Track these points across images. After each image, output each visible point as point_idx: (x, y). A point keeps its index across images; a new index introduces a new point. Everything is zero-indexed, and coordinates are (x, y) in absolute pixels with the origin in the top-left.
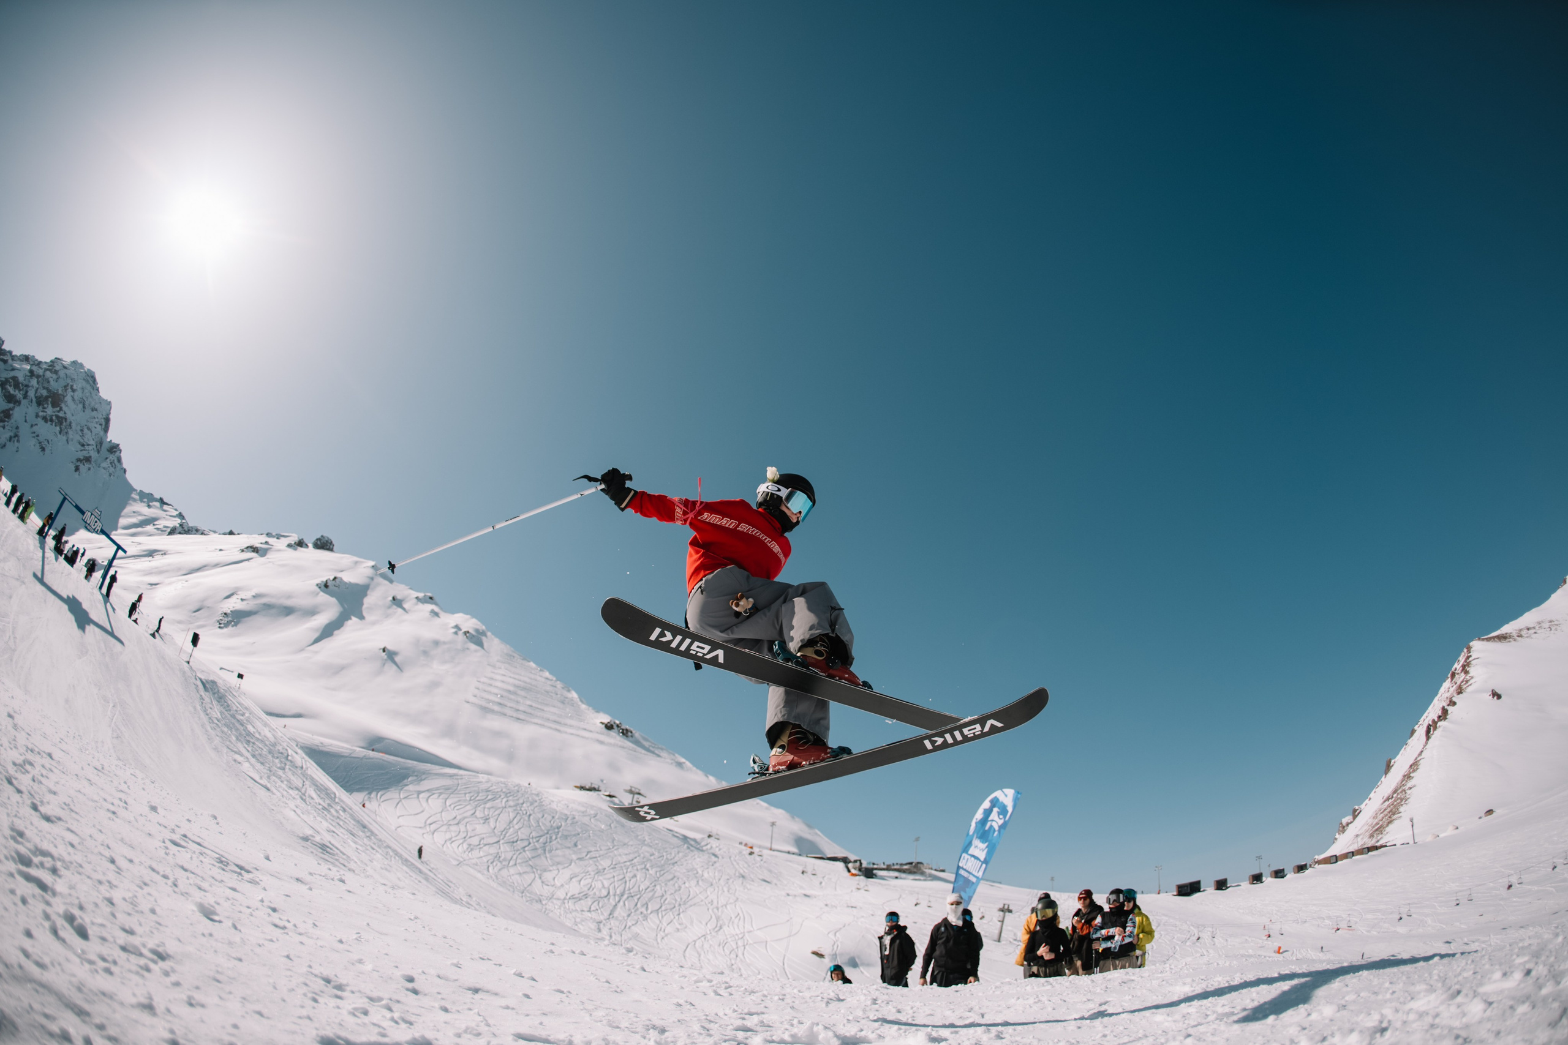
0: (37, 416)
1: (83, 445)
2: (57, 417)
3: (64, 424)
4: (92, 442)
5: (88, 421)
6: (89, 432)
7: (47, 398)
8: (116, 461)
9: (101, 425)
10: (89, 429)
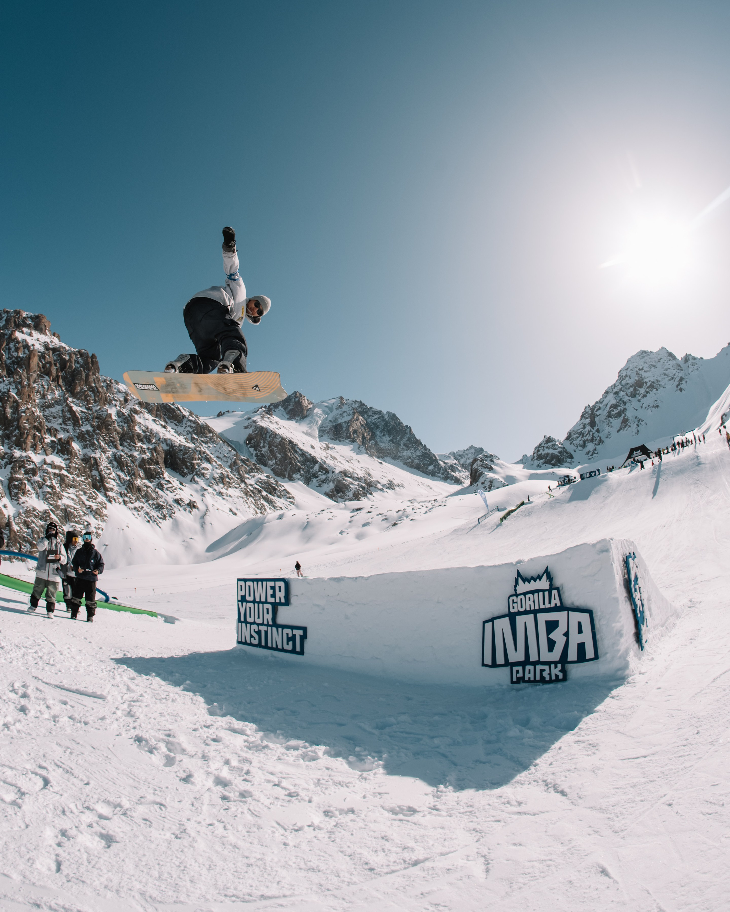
0: (639, 401)
1: (673, 378)
2: (648, 388)
3: (655, 384)
4: (674, 372)
5: (663, 368)
6: (669, 370)
7: (635, 390)
8: (694, 361)
9: (670, 360)
10: (667, 370)
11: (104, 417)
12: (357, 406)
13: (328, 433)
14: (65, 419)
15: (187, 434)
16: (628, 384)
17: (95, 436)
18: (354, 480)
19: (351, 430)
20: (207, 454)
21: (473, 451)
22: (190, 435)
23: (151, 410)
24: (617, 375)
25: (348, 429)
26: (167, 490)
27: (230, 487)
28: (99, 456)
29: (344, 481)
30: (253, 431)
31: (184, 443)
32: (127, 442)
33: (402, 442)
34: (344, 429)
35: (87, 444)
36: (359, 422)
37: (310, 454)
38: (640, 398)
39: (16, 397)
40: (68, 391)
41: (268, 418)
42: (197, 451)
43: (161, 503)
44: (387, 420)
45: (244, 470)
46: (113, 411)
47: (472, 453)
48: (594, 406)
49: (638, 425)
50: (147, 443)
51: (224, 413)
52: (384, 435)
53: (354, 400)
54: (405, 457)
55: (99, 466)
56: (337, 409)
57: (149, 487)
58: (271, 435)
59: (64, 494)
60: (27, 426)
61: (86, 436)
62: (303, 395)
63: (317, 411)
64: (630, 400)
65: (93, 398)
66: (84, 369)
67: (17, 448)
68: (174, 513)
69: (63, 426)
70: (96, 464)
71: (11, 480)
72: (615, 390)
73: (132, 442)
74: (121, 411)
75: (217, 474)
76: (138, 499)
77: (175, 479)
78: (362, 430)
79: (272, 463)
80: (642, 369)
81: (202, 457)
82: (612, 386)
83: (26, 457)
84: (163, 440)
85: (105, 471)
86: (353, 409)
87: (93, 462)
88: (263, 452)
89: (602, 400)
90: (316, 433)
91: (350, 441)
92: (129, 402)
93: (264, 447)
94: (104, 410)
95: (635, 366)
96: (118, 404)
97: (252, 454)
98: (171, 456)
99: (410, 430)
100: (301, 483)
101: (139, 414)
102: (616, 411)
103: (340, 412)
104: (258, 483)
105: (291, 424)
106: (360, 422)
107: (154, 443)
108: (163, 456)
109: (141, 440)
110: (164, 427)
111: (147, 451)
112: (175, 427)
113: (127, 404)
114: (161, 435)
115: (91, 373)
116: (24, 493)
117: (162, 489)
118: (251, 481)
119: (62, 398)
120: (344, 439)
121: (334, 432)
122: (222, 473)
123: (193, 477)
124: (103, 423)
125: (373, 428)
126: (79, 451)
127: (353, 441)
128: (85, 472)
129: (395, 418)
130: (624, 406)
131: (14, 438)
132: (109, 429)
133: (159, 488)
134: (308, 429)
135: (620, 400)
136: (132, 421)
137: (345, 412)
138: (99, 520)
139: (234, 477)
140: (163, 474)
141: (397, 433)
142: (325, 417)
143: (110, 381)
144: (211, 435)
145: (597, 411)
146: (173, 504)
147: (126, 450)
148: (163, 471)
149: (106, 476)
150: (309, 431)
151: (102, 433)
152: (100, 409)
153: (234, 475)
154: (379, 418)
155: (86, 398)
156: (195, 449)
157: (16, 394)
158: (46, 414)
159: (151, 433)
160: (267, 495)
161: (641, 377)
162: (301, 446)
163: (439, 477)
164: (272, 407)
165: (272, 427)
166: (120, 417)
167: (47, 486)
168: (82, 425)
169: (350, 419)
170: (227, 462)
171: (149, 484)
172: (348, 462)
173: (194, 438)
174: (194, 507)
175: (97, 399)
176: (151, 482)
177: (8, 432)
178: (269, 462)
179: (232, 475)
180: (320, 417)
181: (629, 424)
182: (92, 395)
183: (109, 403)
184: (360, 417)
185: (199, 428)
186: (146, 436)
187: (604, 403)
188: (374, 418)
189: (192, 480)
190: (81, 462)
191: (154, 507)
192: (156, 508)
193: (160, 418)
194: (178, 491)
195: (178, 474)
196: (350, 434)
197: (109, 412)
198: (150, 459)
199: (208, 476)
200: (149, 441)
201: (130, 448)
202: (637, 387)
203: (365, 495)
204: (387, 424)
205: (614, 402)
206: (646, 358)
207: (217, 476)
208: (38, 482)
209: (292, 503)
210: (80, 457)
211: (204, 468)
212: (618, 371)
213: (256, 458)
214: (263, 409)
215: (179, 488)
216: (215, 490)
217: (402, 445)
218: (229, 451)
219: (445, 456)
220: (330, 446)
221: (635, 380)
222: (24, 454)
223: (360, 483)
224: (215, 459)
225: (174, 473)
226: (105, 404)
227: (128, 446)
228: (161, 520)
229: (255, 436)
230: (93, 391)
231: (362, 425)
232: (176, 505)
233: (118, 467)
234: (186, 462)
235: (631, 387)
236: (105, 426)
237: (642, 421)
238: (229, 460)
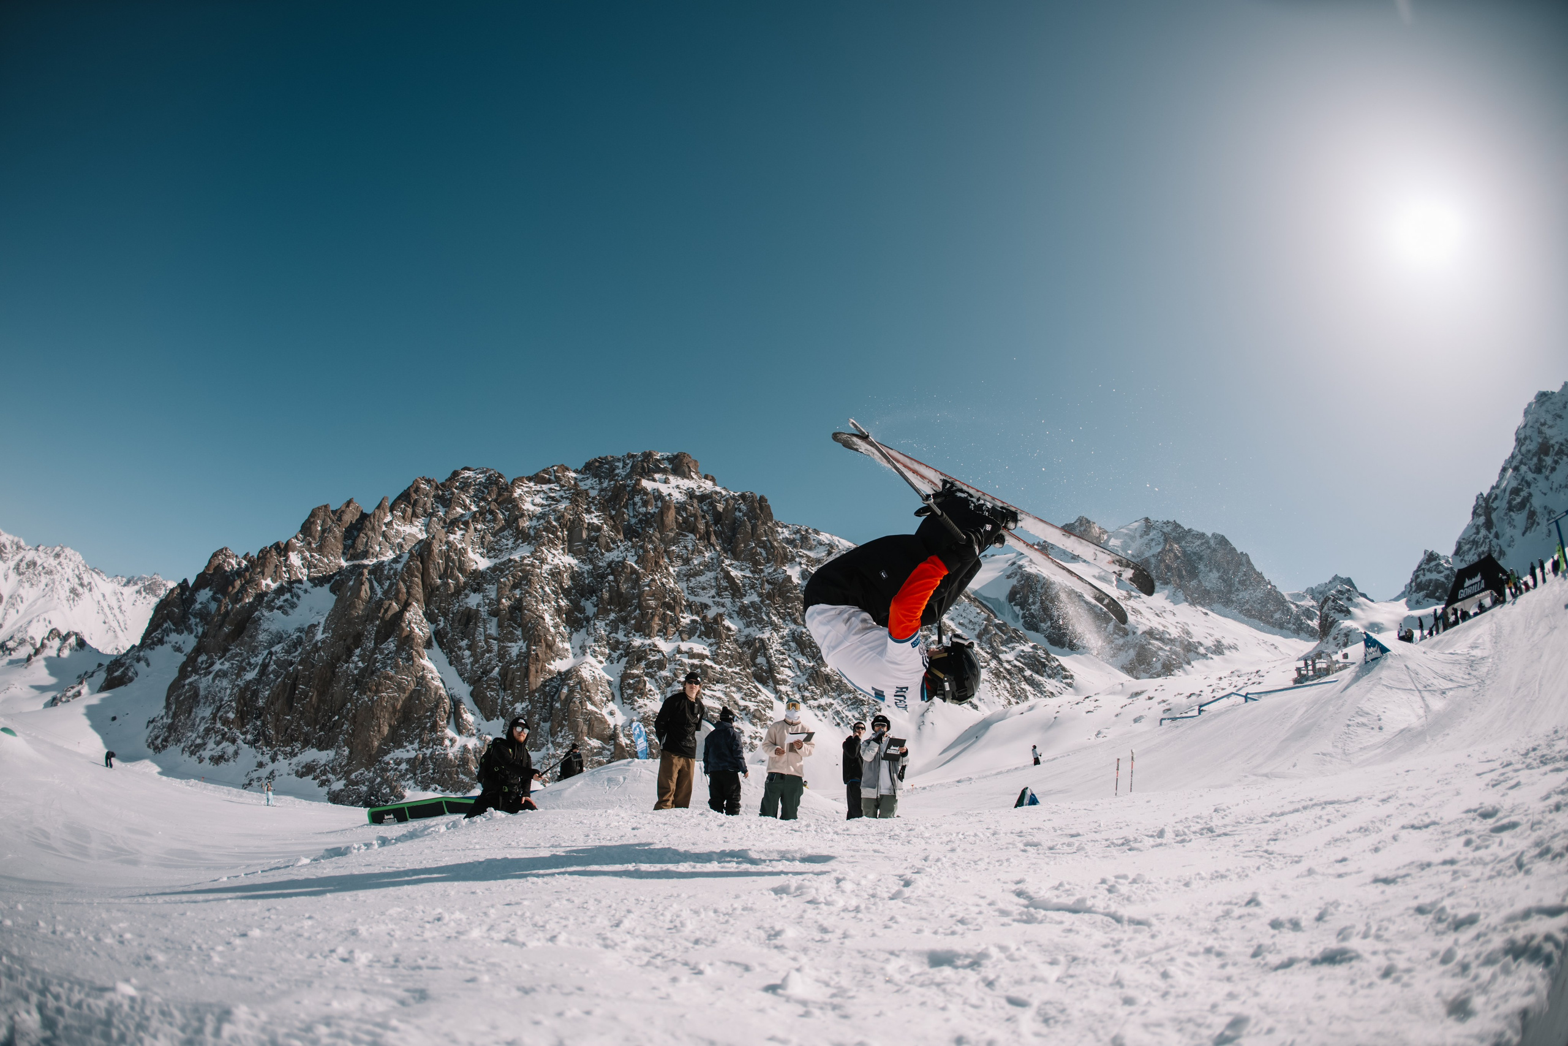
2: (1556, 454)
3: (1564, 448)
11: (781, 581)
12: (1169, 529)
14: (720, 589)
16: (1529, 451)
17: (764, 609)
18: (1163, 642)
19: (1163, 566)
24: (1514, 438)
28: (769, 636)
29: (1150, 646)
30: (1018, 581)
35: (751, 621)
36: (1173, 554)
38: (1547, 473)
39: (636, 567)
40: (726, 552)
43: (861, 697)
44: (1215, 546)
45: (998, 639)
46: (794, 572)
48: (1488, 495)
52: (1210, 570)
53: (1165, 520)
54: (1241, 602)
55: (767, 650)
56: (1142, 536)
58: (1046, 585)
59: (707, 692)
60: (652, 603)
61: (751, 610)
62: (1092, 520)
63: (1113, 541)
64: (1534, 479)
65: (764, 556)
66: (749, 519)
67: (637, 634)
69: (717, 599)
70: (763, 648)
71: (624, 677)
76: (828, 692)
79: (1046, 627)
82: (1510, 458)
83: (649, 645)
85: (777, 656)
86: (1164, 533)
87: (758, 645)
88: (1032, 611)
89: (1499, 483)
91: (1164, 586)
93: (1034, 603)
94: (780, 571)
95: (1535, 420)
96: (804, 561)
99: (1248, 559)
102: (1519, 500)
103: (1147, 541)
104: (1020, 659)
106: (1175, 554)
115: (760, 523)
116: (643, 694)
118: (1009, 656)
119: (715, 561)
124: (779, 589)
125: (1194, 561)
127: (1168, 584)
128: (743, 660)
129: (1224, 542)
130: (1528, 490)
131: (633, 622)
135: (1522, 480)
137: (1152, 540)
141: (1228, 566)
149: (777, 663)
151: (775, 604)
152: (775, 570)
153: (982, 649)
154: (1202, 545)
155: (752, 558)
157: (636, 563)
158: (691, 585)
160: (1031, 675)
163: (1289, 629)
167: (679, 682)
168: (745, 596)
169: (1159, 550)
170: (974, 629)
172: (1159, 617)
175: (770, 557)
177: (623, 614)
178: (1042, 624)
180: (1118, 551)
181: (1537, 520)
182: (763, 553)
183: (789, 561)
184: (1175, 546)
187: (1503, 487)
188: (1195, 545)
190: (735, 646)
196: (1164, 573)
197: (788, 573)
203: (1180, 667)
204: (1214, 552)
205: (1514, 484)
206: (1547, 404)
208: (666, 678)
209: (1070, 685)
210: (738, 640)
213: (1022, 620)
217: (1236, 583)
218: (978, 613)
219: (1298, 595)
221: (1539, 443)
222: (648, 642)
223: (1173, 647)
226: (782, 564)
229: (1021, 589)
230: (764, 547)
231: (1178, 558)
233: (797, 649)
235: (1534, 455)
236: (782, 593)
238: (977, 627)
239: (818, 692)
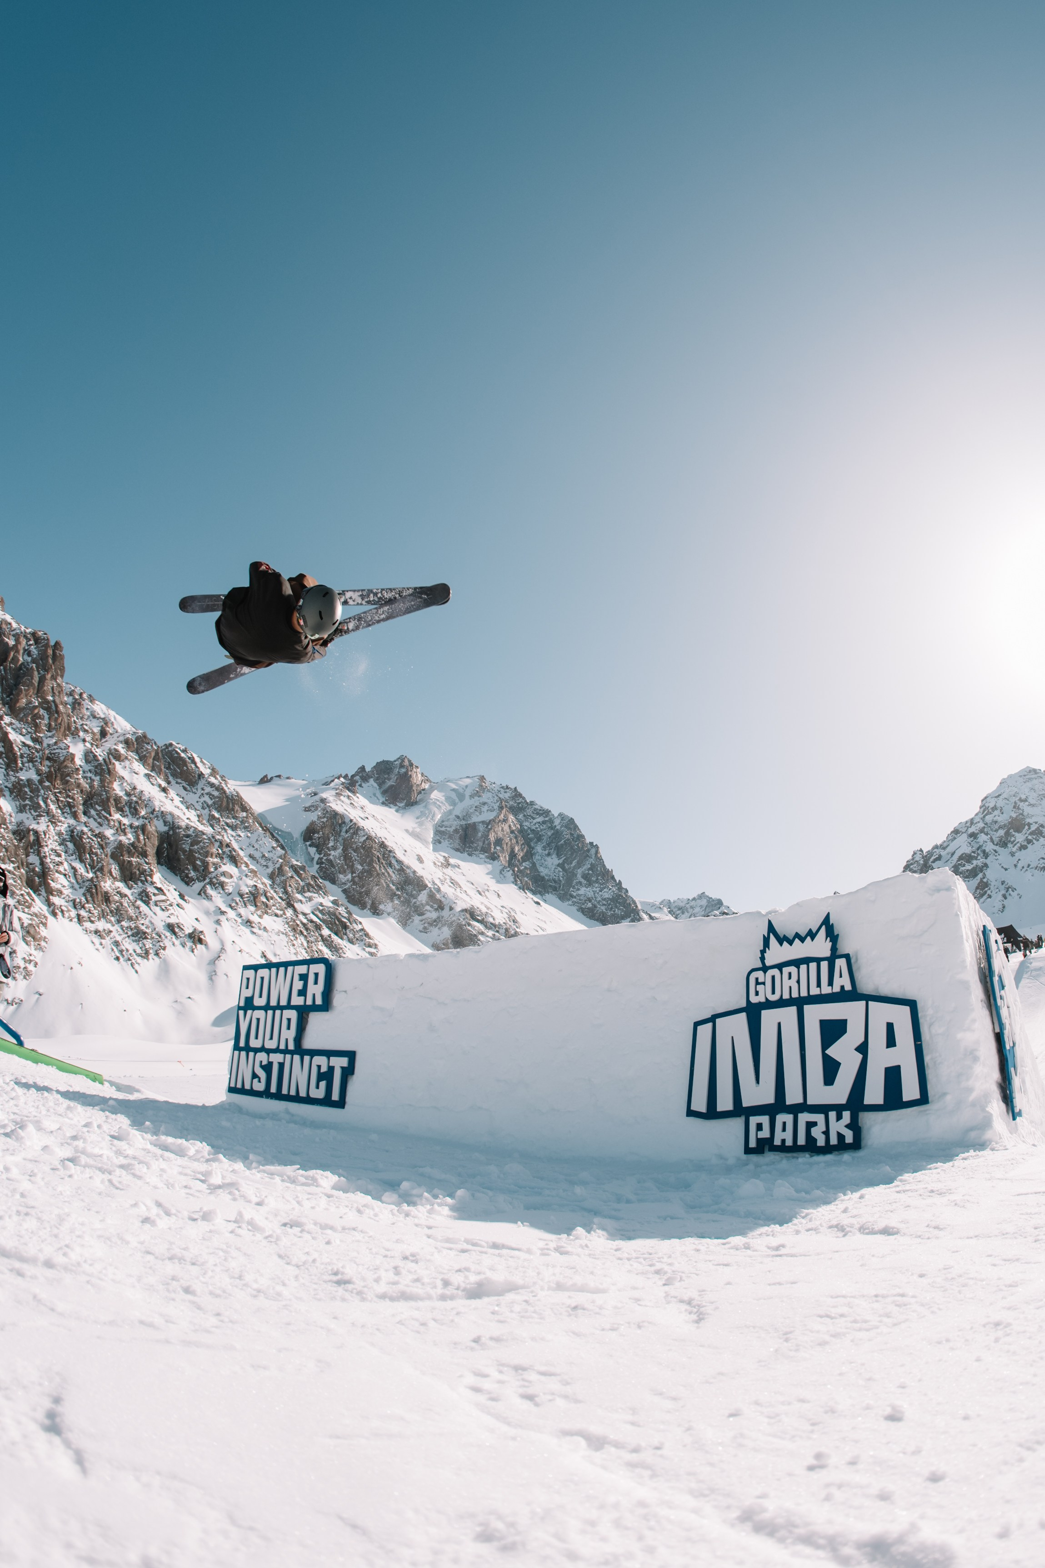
11: (62, 758)
12: (507, 795)
13: (450, 837)
15: (203, 808)
16: (996, 822)
17: (42, 792)
18: (486, 926)
19: (492, 837)
20: (233, 849)
21: (704, 902)
22: (207, 810)
23: (145, 756)
24: (980, 804)
25: (486, 836)
26: (156, 905)
27: (267, 913)
28: (45, 828)
29: (469, 928)
30: (319, 818)
31: (195, 823)
32: (96, 810)
33: (580, 871)
34: (480, 834)
35: (26, 805)
36: (507, 825)
37: (414, 872)
38: (1014, 849)
41: (349, 797)
42: (216, 841)
43: (143, 928)
44: (558, 827)
45: (294, 884)
46: (77, 750)
47: (701, 906)
48: (930, 853)
49: (1005, 897)
50: (130, 816)
51: (272, 778)
52: (549, 855)
53: (504, 785)
54: (581, 898)
55: (42, 846)
56: (472, 796)
57: (126, 896)
58: (350, 828)
61: (27, 790)
62: (415, 764)
63: (436, 795)
64: (995, 851)
65: (46, 721)
66: (37, 668)
68: (164, 948)
70: (37, 844)
72: (970, 831)
73: (104, 810)
74: (92, 752)
75: (247, 886)
76: (103, 915)
77: (172, 888)
78: (511, 840)
79: (346, 878)
80: (1025, 800)
81: (224, 853)
82: (967, 822)
84: (159, 814)
85: (52, 857)
86: (501, 800)
87: (32, 838)
88: (331, 857)
89: (945, 844)
90: (430, 835)
91: (487, 857)
92: (109, 736)
93: (335, 848)
94: (62, 745)
95: (1013, 793)
96: (88, 739)
97: (313, 859)
98: (170, 844)
99: (597, 852)
100: (392, 921)
101: (123, 761)
102: (969, 867)
103: (477, 804)
104: (317, 913)
105: (388, 814)
106: (510, 826)
107: (143, 817)
108: (156, 843)
109: (120, 810)
110: (164, 790)
111: (128, 830)
112: (184, 793)
113: (104, 740)
114: (157, 804)
115: (49, 676)
117: (147, 903)
118: (305, 907)
120: (477, 853)
121: (460, 838)
122: (256, 886)
123: (204, 887)
124: (59, 769)
125: (531, 840)
126: (11, 816)
127: (493, 857)
128: (17, 855)
129: (572, 826)
130: (984, 860)
132: (68, 781)
133: (142, 900)
134: (416, 825)
135: (978, 849)
136: (109, 772)
137: (484, 804)
138: (32, 947)
139: (276, 895)
140: (151, 876)
141: (572, 854)
142: (449, 808)
143: (81, 695)
144: (244, 814)
145: (934, 862)
146: (165, 932)
147: (93, 824)
148: (152, 871)
149: (52, 867)
150: (418, 830)
151: (55, 788)
152: (56, 743)
153: (275, 892)
154: (544, 822)
155: (34, 720)
156: (213, 837)
159: (140, 798)
160: (330, 936)
161: (1022, 814)
162: (400, 855)
164: (357, 778)
165: (353, 814)
166: (90, 762)
168: (21, 769)
169: (492, 817)
170: (267, 867)
171: (126, 891)
172: (480, 894)
173: (213, 817)
174: (200, 941)
175: (53, 724)
176: (130, 888)
178: (341, 876)
179: (272, 892)
180: (439, 807)
181: (989, 892)
182: (46, 716)
183: (72, 734)
184: (511, 817)
185: (225, 800)
186: (131, 803)
187: (950, 849)
188: (535, 821)
189: (202, 893)
190: (11, 835)
191: (130, 933)
192: (133, 935)
193: (159, 773)
194: (174, 910)
195: (177, 879)
196: (490, 844)
197: (71, 750)
198: (133, 844)
199: (230, 889)
200: (135, 813)
201: (99, 820)
202: (1011, 831)
204: (557, 834)
205: (968, 850)
206: (1035, 782)
207: (246, 890)
209: (372, 955)
210: (10, 827)
211: (224, 874)
212: (982, 798)
213: (318, 866)
214: (342, 779)
215: (178, 905)
216: (240, 916)
217: (579, 876)
218: (273, 848)
219: (653, 906)
220: (452, 861)
221: (1011, 817)
223: (497, 934)
224: (246, 859)
225: (171, 876)
226: (65, 736)
227: (96, 817)
228: (139, 959)
229: (322, 828)
230: (48, 709)
231: (512, 832)
232: (168, 934)
233: (75, 853)
234: (196, 859)
235: (1000, 827)
236: (62, 775)
237: (1014, 890)
238: (270, 864)
239: (95, 912)
